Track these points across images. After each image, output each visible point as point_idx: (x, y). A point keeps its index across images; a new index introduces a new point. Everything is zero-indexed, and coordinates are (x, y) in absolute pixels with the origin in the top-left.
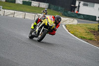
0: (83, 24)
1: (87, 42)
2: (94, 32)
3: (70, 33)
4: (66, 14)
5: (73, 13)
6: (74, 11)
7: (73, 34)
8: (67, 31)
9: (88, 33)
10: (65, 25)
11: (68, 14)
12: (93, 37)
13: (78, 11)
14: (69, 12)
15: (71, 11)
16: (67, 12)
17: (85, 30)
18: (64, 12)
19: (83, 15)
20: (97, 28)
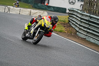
1: (57, 34)
2: (64, 24)
4: (36, 6)
5: (43, 5)
6: (44, 3)
9: (59, 25)
11: (38, 6)
12: (63, 29)
13: (48, 3)
14: (40, 4)
15: (41, 3)
16: (37, 4)
18: (35, 4)
19: (54, 7)
20: (67, 20)
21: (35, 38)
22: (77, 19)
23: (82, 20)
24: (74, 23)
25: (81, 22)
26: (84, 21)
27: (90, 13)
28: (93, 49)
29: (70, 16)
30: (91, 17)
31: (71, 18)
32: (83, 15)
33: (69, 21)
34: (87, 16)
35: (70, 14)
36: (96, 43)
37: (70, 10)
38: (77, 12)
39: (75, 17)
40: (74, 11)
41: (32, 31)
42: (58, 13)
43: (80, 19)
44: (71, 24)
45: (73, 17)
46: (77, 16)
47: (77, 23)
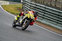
0: (13, 4)
2: (20, 9)
3: (4, 10)
7: (7, 11)
8: (3, 9)
9: (16, 10)
10: (2, 6)
12: (19, 12)
17: (14, 8)
20: (21, 7)
21: (23, 26)
22: (28, 6)
23: (31, 7)
24: (26, 9)
25: (30, 8)
26: (32, 7)
27: (36, 3)
28: (38, 25)
29: (23, 5)
30: (36, 5)
31: (24, 6)
32: (31, 4)
33: (23, 8)
34: (34, 4)
35: (23, 3)
36: (40, 21)
37: (23, 1)
38: (28, 2)
39: (27, 5)
40: (26, 1)
41: (21, 21)
42: (16, 3)
43: (29, 6)
44: (24, 9)
45: (25, 5)
46: (28, 5)
47: (28, 9)
